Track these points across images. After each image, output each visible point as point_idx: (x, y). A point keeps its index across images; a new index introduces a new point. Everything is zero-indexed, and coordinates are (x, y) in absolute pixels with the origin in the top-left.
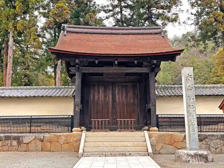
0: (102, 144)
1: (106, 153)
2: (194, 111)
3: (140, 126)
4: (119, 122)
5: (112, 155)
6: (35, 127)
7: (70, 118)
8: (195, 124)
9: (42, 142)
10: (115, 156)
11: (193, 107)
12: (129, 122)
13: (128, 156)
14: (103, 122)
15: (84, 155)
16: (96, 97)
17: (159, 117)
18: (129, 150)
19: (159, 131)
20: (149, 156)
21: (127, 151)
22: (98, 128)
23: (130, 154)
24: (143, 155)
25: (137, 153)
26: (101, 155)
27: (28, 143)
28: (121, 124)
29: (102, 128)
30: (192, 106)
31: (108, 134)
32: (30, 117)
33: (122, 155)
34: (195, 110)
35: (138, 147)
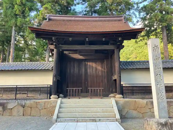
0: (75, 111)
1: (78, 119)
2: (161, 80)
3: (107, 93)
4: (90, 90)
5: (83, 121)
6: (22, 94)
7: (49, 87)
8: (163, 93)
9: (24, 107)
10: (85, 122)
11: (161, 76)
12: (99, 90)
13: (98, 122)
14: (77, 90)
15: (57, 121)
16: (72, 71)
17: (124, 86)
18: (99, 115)
19: (123, 98)
20: (117, 121)
21: (97, 117)
22: (73, 96)
23: (100, 120)
24: (112, 120)
25: (106, 119)
26: (74, 121)
27: (12, 109)
28: (91, 92)
29: (75, 96)
30: (159, 75)
31: (80, 101)
32: (15, 86)
33: (92, 121)
34: (163, 78)
35: (107, 112)
